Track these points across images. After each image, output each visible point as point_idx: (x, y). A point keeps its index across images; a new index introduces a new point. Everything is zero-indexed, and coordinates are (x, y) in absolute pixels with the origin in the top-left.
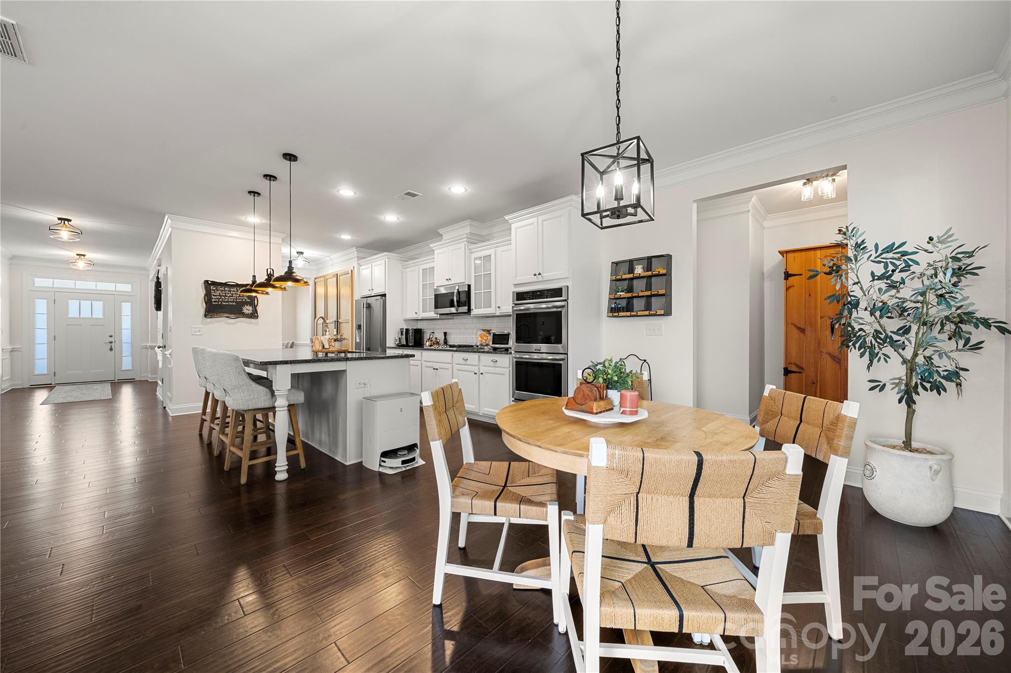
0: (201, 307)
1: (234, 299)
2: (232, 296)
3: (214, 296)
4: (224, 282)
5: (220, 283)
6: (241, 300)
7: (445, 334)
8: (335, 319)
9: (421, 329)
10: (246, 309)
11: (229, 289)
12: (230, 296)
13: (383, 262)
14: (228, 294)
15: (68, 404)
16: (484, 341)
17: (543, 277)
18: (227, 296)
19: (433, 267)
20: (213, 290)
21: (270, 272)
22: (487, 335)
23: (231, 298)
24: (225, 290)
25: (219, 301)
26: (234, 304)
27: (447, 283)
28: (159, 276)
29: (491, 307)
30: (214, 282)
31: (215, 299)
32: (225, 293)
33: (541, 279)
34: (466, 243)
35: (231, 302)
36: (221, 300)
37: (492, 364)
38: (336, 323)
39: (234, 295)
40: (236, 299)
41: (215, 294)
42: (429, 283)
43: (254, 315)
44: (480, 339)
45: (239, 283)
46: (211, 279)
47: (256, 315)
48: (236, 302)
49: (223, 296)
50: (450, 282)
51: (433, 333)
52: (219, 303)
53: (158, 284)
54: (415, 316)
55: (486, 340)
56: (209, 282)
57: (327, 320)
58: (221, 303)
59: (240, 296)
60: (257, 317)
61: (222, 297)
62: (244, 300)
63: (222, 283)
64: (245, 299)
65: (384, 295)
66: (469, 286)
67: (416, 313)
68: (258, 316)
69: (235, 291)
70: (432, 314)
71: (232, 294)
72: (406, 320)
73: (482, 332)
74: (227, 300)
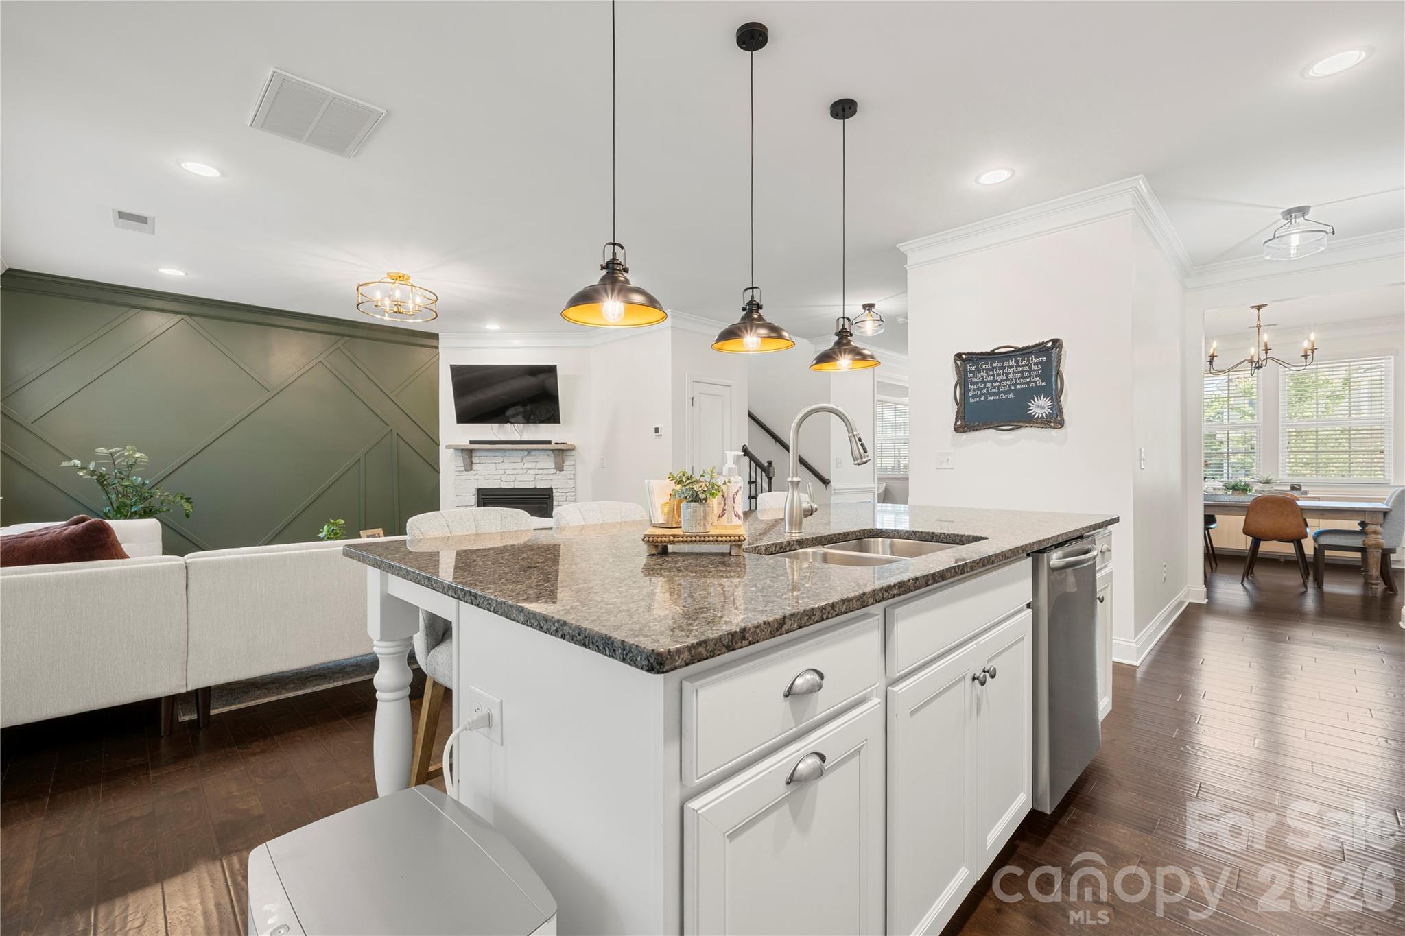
0: (949, 411)
1: (1010, 386)
2: (1007, 379)
3: (973, 383)
4: (989, 351)
5: (982, 354)
6: (1026, 385)
10: (1038, 407)
11: (1000, 365)
12: (1003, 380)
14: (999, 375)
18: (997, 381)
20: (971, 372)
23: (1005, 383)
24: (994, 368)
25: (982, 395)
26: (1011, 396)
30: (971, 354)
31: (974, 390)
32: (993, 375)
35: (1005, 393)
36: (985, 391)
39: (1010, 376)
40: (1015, 385)
41: (974, 380)
43: (1055, 420)
45: (1020, 346)
46: (965, 349)
47: (1060, 417)
48: (1015, 392)
49: (989, 382)
52: (982, 399)
56: (964, 356)
58: (986, 398)
59: (1023, 377)
61: (988, 385)
62: (1031, 385)
63: (986, 354)
64: (1035, 382)
68: (1063, 420)
69: (1012, 367)
71: (1007, 374)
74: (996, 390)
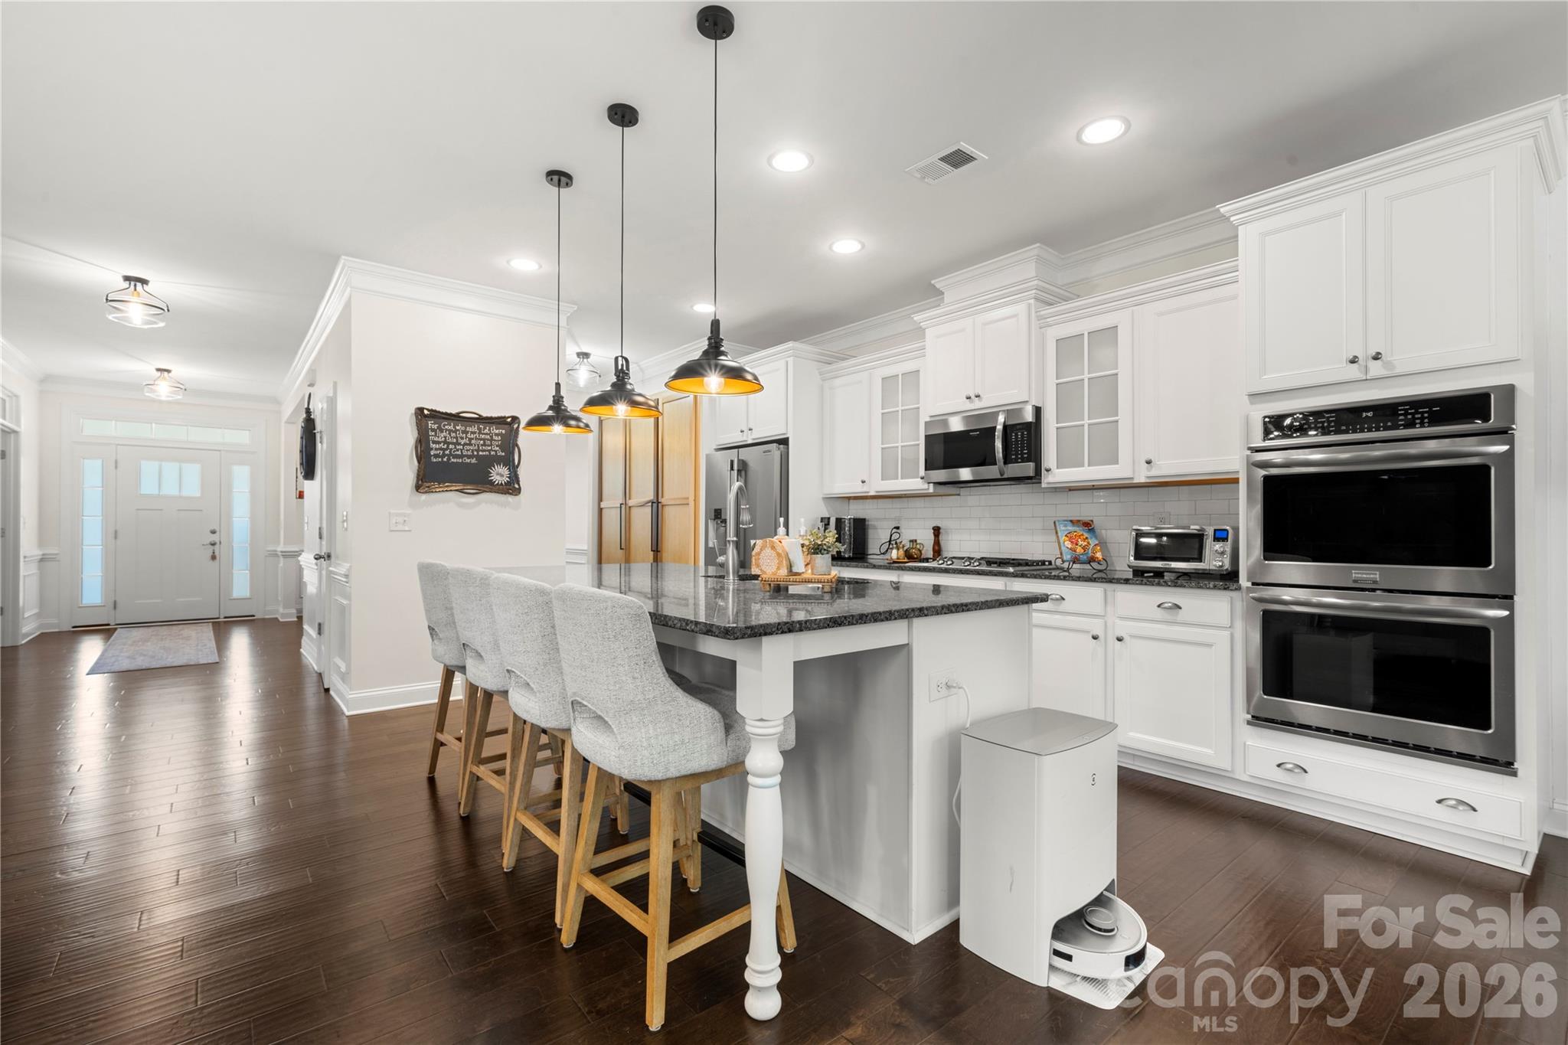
0: (408, 469)
1: (473, 451)
2: (470, 444)
3: (434, 442)
4: (454, 412)
5: (446, 414)
6: (487, 453)
7: (937, 531)
8: (651, 496)
9: (864, 520)
10: (498, 474)
11: (463, 428)
12: (465, 444)
13: (781, 364)
14: (462, 438)
15: (138, 673)
16: (1079, 550)
17: (1389, 365)
18: (460, 444)
19: (918, 371)
20: (433, 430)
21: (622, 365)
22: (1086, 535)
23: (468, 447)
24: (456, 431)
25: (444, 455)
26: (474, 461)
27: (968, 406)
28: (310, 407)
29: (1117, 462)
30: (435, 411)
31: (436, 449)
32: (457, 438)
33: (1384, 372)
34: (1032, 301)
35: (469, 457)
36: (447, 452)
37: (1159, 614)
38: (655, 505)
39: (473, 442)
40: (478, 451)
41: (436, 439)
42: (902, 410)
43: (512, 487)
44: (1068, 544)
45: (485, 415)
46: (430, 405)
47: (517, 486)
48: (478, 457)
49: (452, 443)
50: (977, 404)
51: (898, 528)
52: (445, 459)
53: (309, 426)
54: (857, 489)
55: (1084, 548)
56: (426, 412)
57: (630, 499)
58: (449, 459)
59: (484, 445)
60: (517, 492)
61: (451, 446)
62: (493, 453)
63: (451, 415)
64: (496, 451)
65: (784, 442)
66: (1038, 411)
67: (863, 482)
68: (520, 489)
69: (475, 433)
70: (915, 484)
71: (470, 439)
72: (830, 499)
73: (1071, 528)
74: (459, 453)
